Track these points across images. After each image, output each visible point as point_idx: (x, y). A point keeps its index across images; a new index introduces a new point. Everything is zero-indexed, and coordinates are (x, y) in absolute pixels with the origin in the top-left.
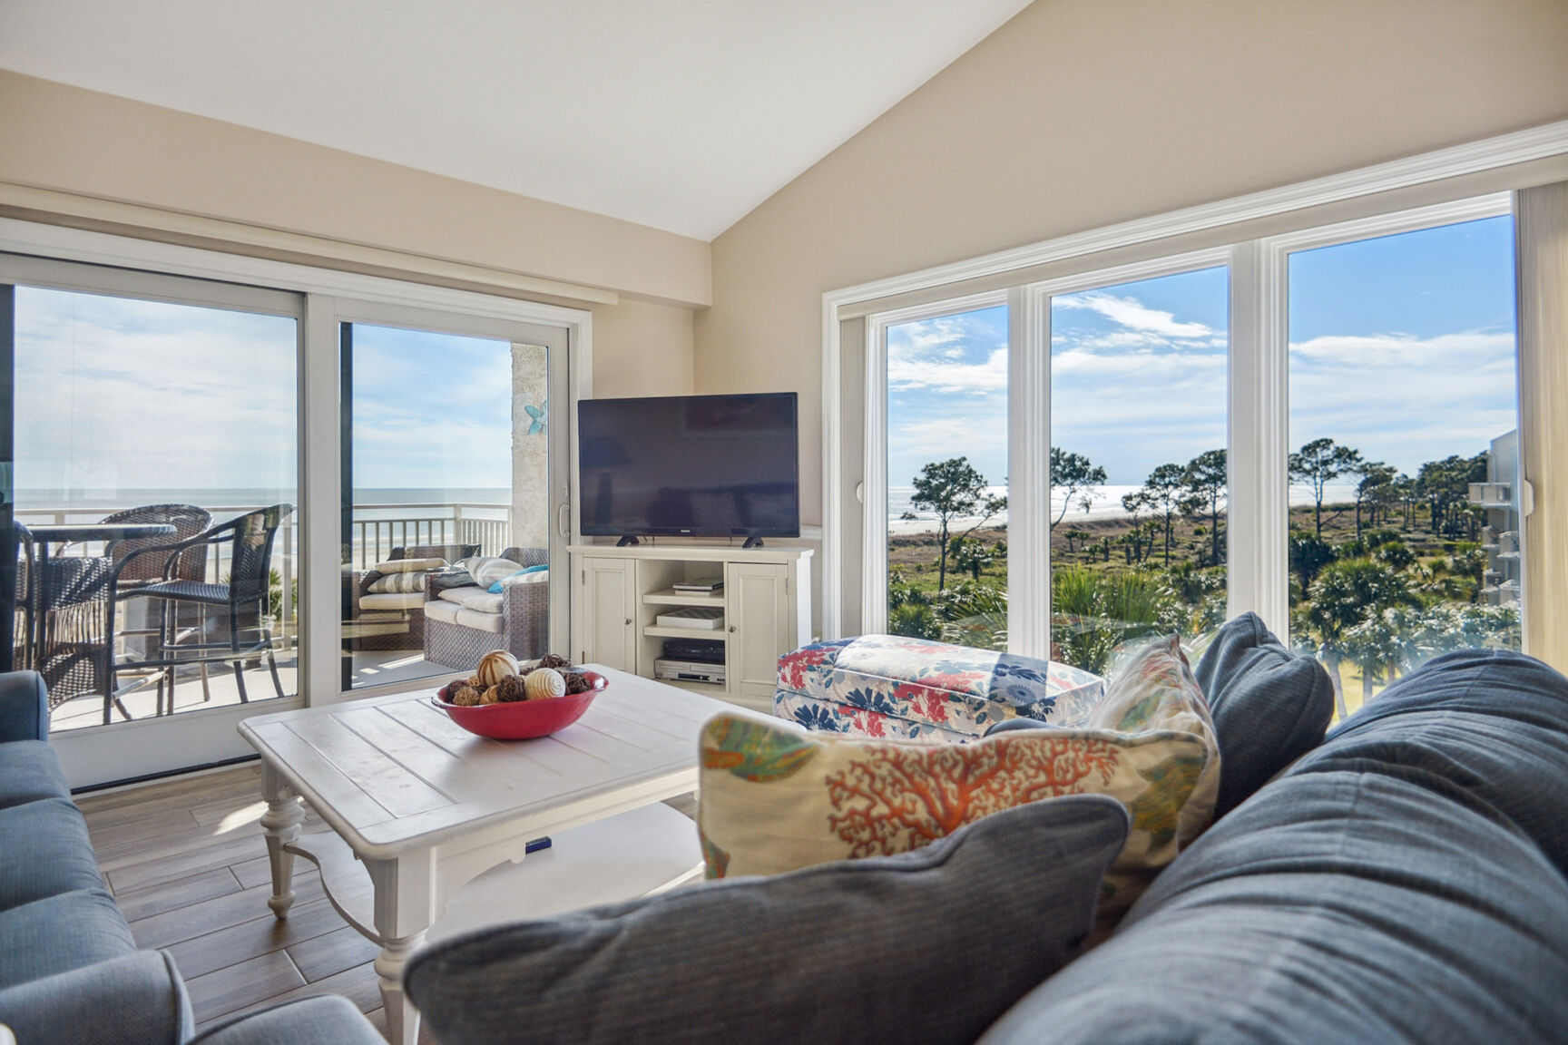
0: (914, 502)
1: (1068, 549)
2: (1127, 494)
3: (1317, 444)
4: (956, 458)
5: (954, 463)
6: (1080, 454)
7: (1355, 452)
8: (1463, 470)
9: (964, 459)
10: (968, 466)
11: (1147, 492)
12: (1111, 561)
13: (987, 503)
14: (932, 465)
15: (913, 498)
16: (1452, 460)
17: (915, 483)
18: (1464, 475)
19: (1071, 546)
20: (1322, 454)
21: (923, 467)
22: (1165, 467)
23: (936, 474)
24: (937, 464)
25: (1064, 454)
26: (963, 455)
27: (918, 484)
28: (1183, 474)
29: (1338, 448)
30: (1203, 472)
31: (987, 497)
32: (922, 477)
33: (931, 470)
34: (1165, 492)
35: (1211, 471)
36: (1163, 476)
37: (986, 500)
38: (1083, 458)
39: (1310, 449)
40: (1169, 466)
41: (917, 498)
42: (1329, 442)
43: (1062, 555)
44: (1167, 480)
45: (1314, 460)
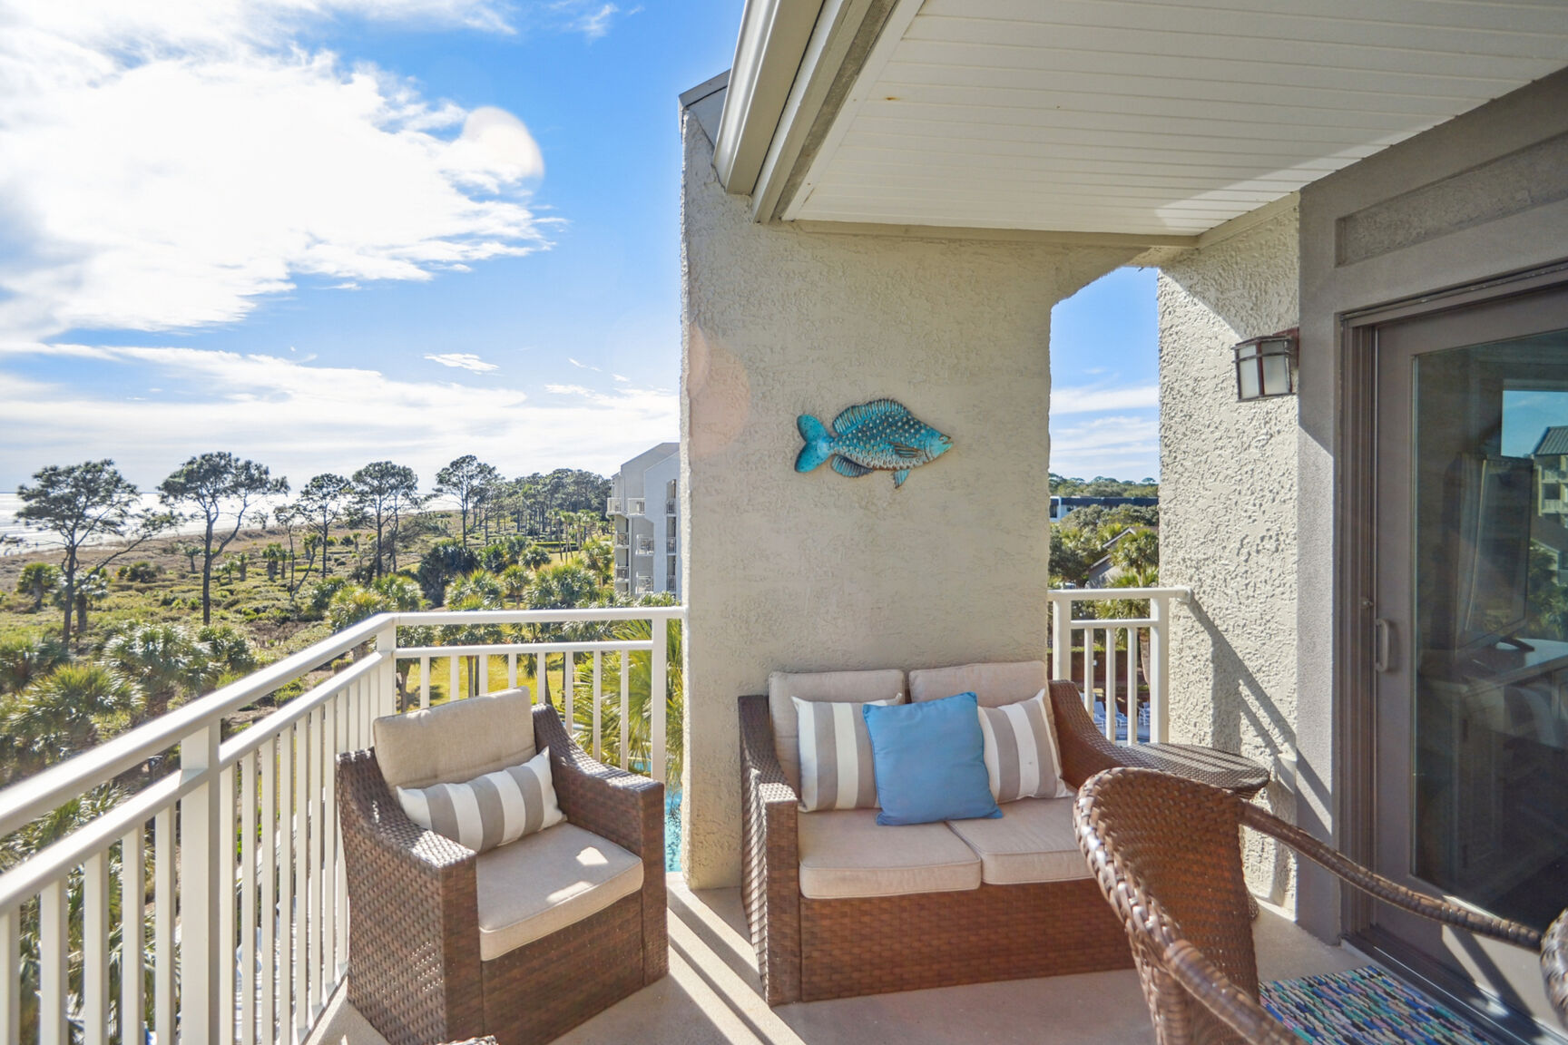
0: (22, 520)
1: (189, 569)
2: (280, 505)
3: (463, 460)
4: (96, 460)
5: (90, 468)
6: (255, 461)
7: (494, 468)
8: (545, 485)
9: (109, 463)
10: (115, 473)
11: (304, 503)
12: (249, 579)
13: (143, 521)
14: (54, 469)
15: (20, 515)
16: (535, 475)
17: (20, 493)
18: (546, 489)
19: (193, 565)
20: (466, 469)
21: (39, 470)
22: (322, 477)
23: (59, 482)
24: (62, 467)
25: (237, 460)
26: (108, 458)
27: (25, 494)
28: (342, 485)
29: (479, 464)
30: (366, 484)
31: (142, 513)
32: (35, 485)
33: (51, 477)
34: (323, 503)
35: (376, 483)
36: (321, 487)
37: (140, 517)
38: (261, 466)
39: (456, 465)
40: (327, 476)
41: (28, 514)
42: (473, 458)
43: (183, 577)
44: (325, 490)
45: (461, 474)
